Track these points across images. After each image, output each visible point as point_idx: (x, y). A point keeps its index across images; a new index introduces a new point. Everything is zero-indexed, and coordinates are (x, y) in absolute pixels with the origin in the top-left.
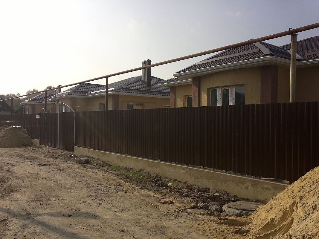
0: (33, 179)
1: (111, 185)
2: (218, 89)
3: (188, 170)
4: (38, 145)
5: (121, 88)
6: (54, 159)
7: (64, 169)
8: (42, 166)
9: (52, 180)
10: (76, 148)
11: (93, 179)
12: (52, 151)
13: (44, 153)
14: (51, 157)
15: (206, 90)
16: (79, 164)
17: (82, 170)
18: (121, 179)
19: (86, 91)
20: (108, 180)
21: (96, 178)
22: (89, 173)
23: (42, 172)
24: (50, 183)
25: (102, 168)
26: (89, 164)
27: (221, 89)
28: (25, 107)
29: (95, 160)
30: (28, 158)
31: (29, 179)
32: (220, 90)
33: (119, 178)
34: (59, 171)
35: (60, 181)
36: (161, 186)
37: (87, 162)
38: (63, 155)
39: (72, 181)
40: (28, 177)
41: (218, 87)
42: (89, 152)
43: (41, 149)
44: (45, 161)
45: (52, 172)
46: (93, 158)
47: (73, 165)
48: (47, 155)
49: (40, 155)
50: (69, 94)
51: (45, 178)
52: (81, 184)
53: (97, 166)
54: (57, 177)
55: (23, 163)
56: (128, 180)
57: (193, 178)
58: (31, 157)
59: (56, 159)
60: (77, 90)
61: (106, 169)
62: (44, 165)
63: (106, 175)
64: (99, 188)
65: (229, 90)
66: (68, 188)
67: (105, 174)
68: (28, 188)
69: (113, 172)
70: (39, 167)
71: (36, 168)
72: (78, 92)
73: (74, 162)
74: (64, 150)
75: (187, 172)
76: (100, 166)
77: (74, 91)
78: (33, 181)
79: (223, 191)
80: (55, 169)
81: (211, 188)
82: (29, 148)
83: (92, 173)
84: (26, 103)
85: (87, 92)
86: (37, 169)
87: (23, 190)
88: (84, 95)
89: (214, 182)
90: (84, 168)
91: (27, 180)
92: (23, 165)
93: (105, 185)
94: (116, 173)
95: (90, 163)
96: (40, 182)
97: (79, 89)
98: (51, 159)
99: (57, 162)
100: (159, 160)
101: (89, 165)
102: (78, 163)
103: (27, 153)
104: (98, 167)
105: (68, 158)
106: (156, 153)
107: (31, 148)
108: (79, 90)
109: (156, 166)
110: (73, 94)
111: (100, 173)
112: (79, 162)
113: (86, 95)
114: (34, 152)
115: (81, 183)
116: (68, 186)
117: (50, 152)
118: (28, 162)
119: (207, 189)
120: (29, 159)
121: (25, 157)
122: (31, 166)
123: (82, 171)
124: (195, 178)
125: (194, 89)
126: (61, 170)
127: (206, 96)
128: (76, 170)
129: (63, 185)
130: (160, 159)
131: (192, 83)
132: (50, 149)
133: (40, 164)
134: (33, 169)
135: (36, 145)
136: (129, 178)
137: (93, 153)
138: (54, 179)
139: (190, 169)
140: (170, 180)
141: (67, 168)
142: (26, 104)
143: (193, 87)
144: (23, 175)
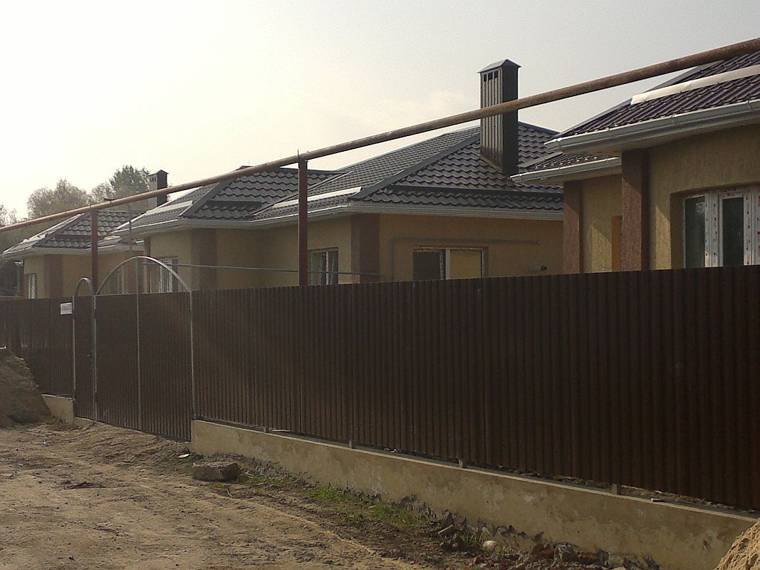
0: (40, 524)
1: (290, 543)
2: (706, 195)
3: (544, 494)
4: (69, 418)
5: (389, 187)
6: (119, 465)
7: (146, 498)
8: (75, 487)
9: (100, 528)
10: (198, 425)
11: (237, 525)
12: (116, 441)
13: (85, 447)
14: (109, 458)
15: (668, 201)
16: (203, 483)
17: (207, 501)
18: (331, 528)
19: (255, 200)
20: (285, 531)
21: (247, 525)
22: (230, 510)
23: (74, 504)
24: (94, 535)
25: (281, 494)
26: (241, 482)
27: (716, 196)
28: (22, 268)
29: (261, 470)
30: (30, 464)
31: (28, 524)
32: (715, 202)
33: (323, 526)
34: (129, 503)
35: (128, 531)
36: (455, 550)
37: (232, 475)
38: (153, 452)
39: (165, 531)
40: (25, 518)
41: (707, 190)
42: (241, 440)
43: (77, 433)
44: (87, 472)
45: (106, 505)
46: (254, 462)
47: (183, 486)
48: (96, 454)
49: (72, 454)
50: (189, 214)
51: (80, 522)
52: (191, 539)
53: (262, 490)
54: (119, 518)
55: (10, 478)
56: (354, 530)
57: (560, 521)
58: (41, 458)
59: (128, 465)
60: (218, 199)
61: (290, 499)
62: (80, 486)
63: (284, 516)
64: (246, 551)
65: (745, 199)
66: (147, 548)
67: (281, 513)
68: (23, 545)
69: (312, 507)
70: (63, 491)
71: (53, 493)
72: (222, 204)
73: (188, 478)
74: (159, 434)
75: (542, 499)
76: (274, 487)
77: (208, 203)
78: (40, 529)
79: (642, 561)
80: (118, 498)
81: (610, 550)
82: (33, 431)
83: (238, 510)
84: (25, 252)
85: (259, 205)
86: (57, 497)
87: (9, 550)
88: (247, 218)
89: (617, 530)
90: (216, 495)
91: (24, 525)
92: (9, 484)
93: (269, 541)
94: (319, 509)
95: (243, 480)
96: (61, 532)
97: (229, 191)
98: (111, 467)
99: (129, 476)
100: (461, 463)
101: (239, 486)
102: (201, 480)
103: (27, 445)
104: (264, 493)
105: (169, 464)
106: (452, 438)
107: (43, 429)
108: (225, 199)
109: (451, 484)
110: (201, 214)
111: (264, 508)
112: (205, 476)
113: (253, 217)
114: (52, 443)
115: (192, 536)
116: (147, 542)
117: (107, 442)
118: (28, 476)
119: (598, 555)
120: (33, 467)
121: (18, 460)
122: (37, 487)
123: (205, 503)
124: (564, 521)
125: (629, 196)
126: (135, 499)
127: (667, 225)
128: (187, 500)
129: (134, 539)
130: (462, 457)
131: (620, 171)
132: (108, 431)
133: (69, 482)
134: (44, 496)
135: (61, 421)
136: (360, 523)
137: (255, 444)
138: (109, 525)
139: (549, 490)
140: (495, 531)
141: (158, 495)
142: (26, 256)
143: (625, 187)
144: (9, 512)
